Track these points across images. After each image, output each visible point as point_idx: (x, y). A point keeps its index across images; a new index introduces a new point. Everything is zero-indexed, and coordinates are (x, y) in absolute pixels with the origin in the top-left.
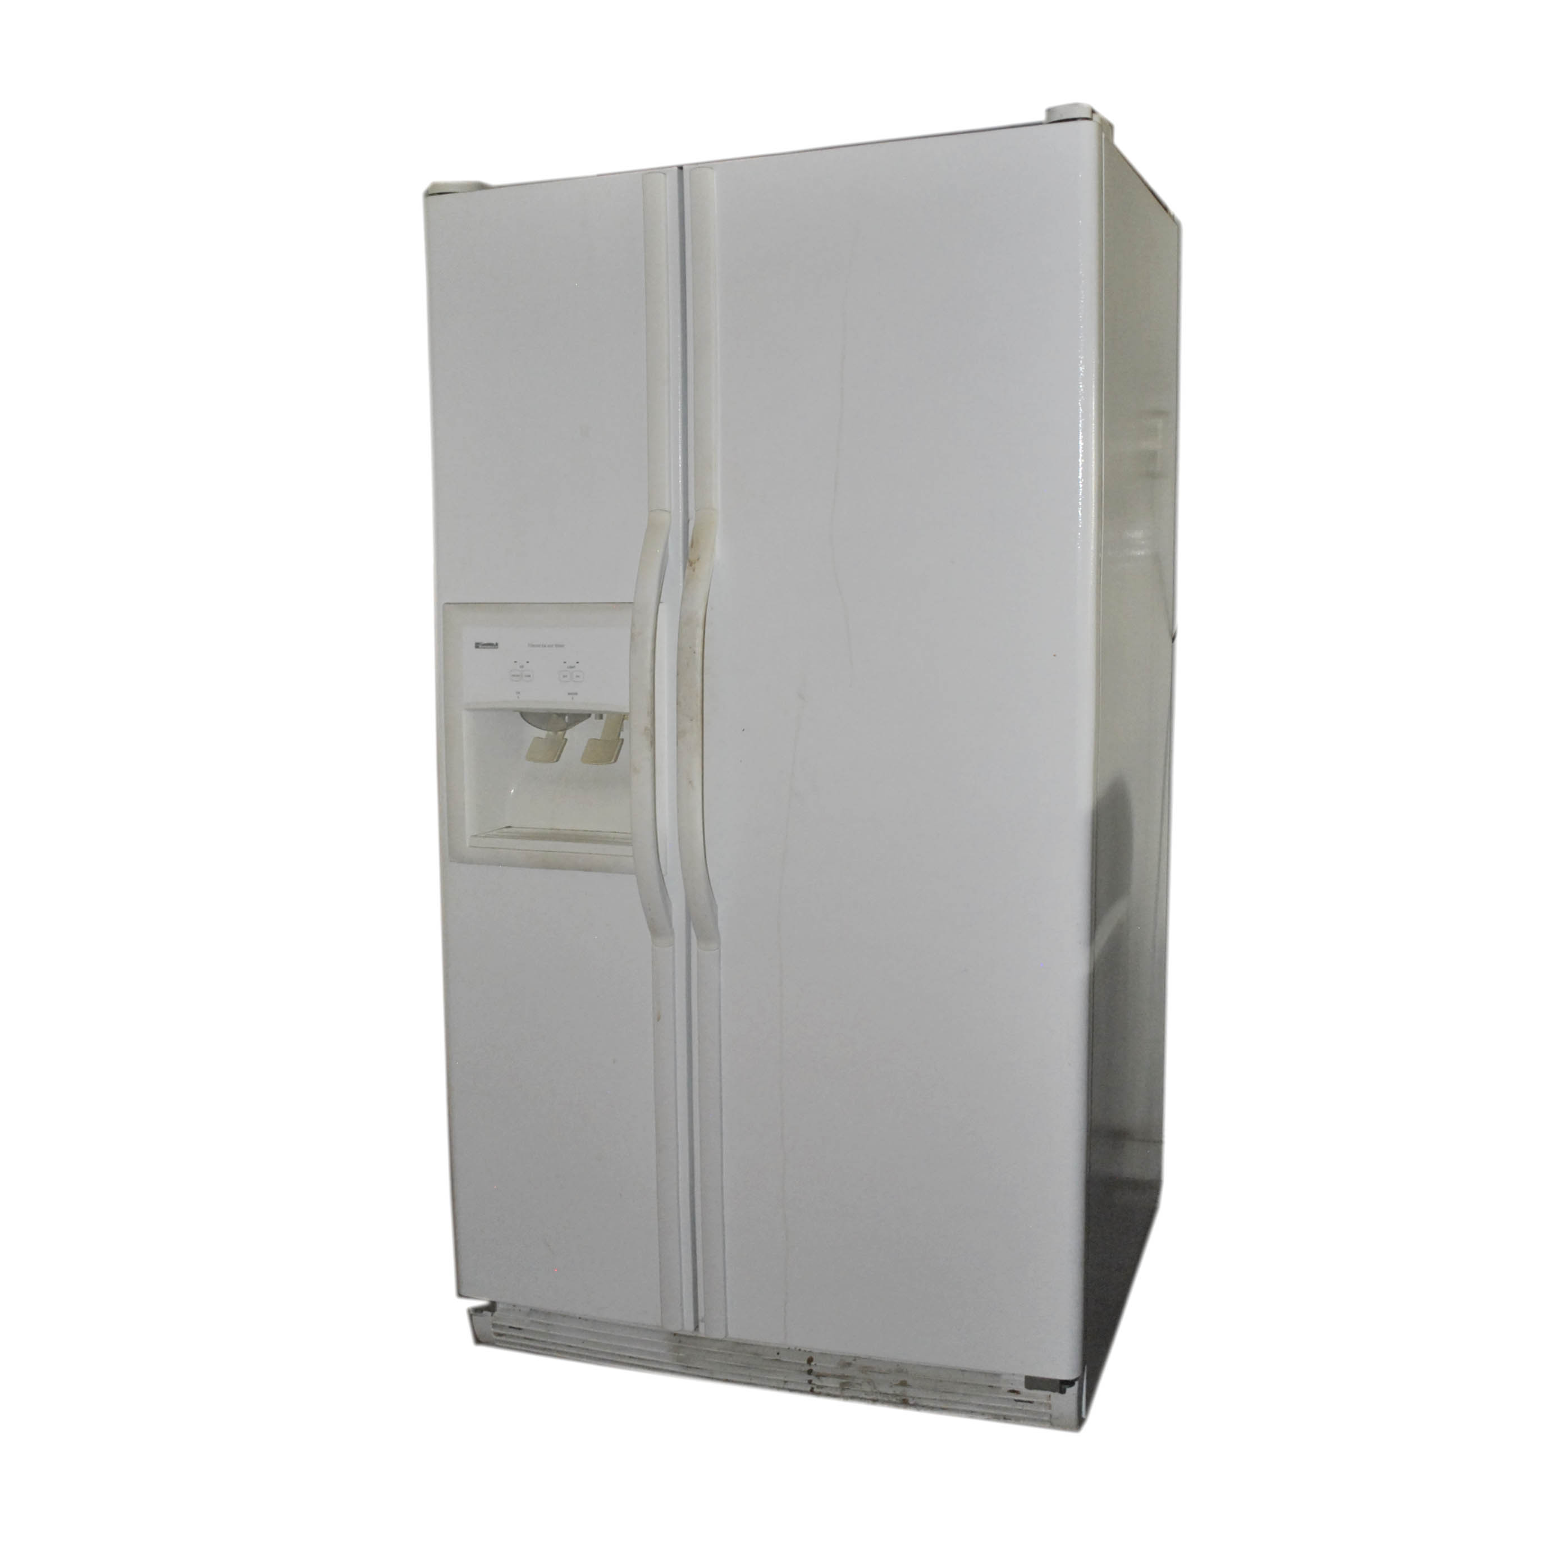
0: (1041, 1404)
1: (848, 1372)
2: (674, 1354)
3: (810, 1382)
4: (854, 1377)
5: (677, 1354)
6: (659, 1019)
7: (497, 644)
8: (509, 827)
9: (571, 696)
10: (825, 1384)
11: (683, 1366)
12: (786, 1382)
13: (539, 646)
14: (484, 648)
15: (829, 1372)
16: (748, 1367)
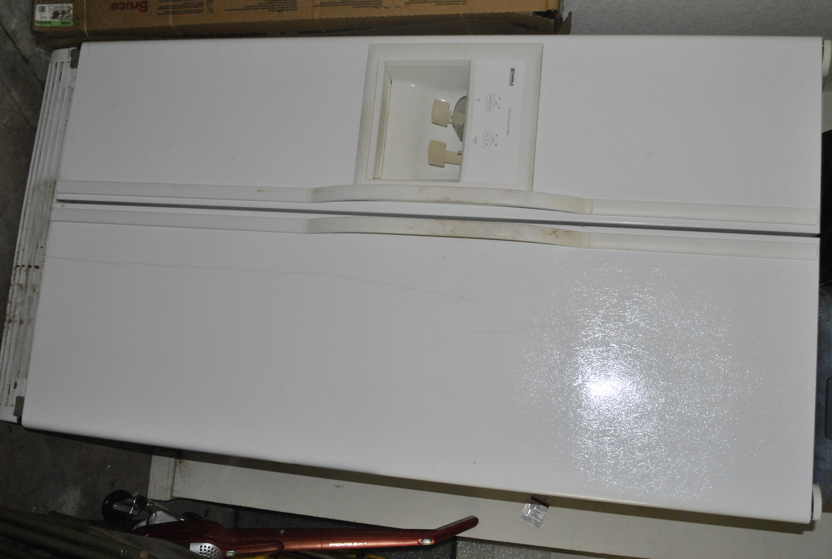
0: (8, 399)
1: (29, 289)
2: (42, 182)
3: (23, 266)
4: (25, 293)
5: (42, 184)
6: (259, 191)
7: (512, 85)
8: (391, 83)
9: (474, 139)
10: (22, 275)
11: (35, 186)
12: (24, 250)
13: (509, 116)
14: (510, 75)
15: (30, 277)
16: (33, 229)
